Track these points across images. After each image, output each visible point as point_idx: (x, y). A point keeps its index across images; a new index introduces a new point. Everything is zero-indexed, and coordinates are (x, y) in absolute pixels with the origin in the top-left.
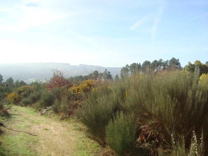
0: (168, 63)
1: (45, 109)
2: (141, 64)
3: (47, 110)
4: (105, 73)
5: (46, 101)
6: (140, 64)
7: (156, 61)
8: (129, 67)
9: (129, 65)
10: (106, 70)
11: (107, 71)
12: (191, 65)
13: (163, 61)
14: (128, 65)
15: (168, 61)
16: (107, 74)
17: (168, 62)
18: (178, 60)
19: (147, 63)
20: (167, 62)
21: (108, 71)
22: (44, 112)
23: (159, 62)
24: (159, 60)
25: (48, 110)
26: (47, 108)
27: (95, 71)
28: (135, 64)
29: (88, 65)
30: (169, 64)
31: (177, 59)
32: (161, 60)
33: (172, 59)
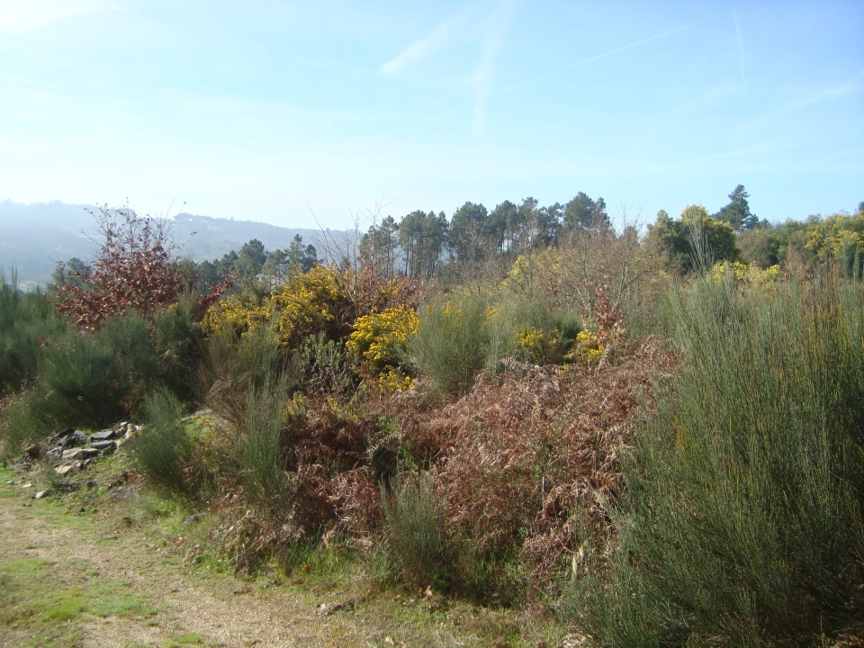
0: (560, 215)
1: (72, 443)
2: (449, 218)
3: (86, 455)
4: (295, 250)
5: (70, 392)
6: (442, 215)
7: (508, 206)
8: (396, 227)
9: (398, 221)
10: (298, 239)
11: (303, 243)
12: (670, 224)
13: (539, 207)
14: (392, 220)
15: (557, 206)
16: (302, 254)
17: (560, 211)
18: (603, 204)
19: (471, 214)
20: (553, 210)
21: (306, 245)
22: (63, 469)
23: (521, 208)
24: (522, 203)
25: (94, 454)
26: (82, 443)
27: (251, 242)
28: (420, 215)
29: (215, 217)
30: (561, 220)
31: (595, 200)
32: (531, 201)
33: (576, 199)
